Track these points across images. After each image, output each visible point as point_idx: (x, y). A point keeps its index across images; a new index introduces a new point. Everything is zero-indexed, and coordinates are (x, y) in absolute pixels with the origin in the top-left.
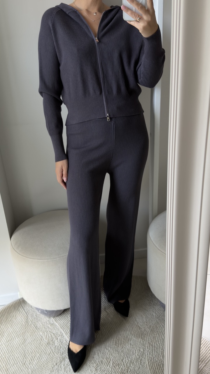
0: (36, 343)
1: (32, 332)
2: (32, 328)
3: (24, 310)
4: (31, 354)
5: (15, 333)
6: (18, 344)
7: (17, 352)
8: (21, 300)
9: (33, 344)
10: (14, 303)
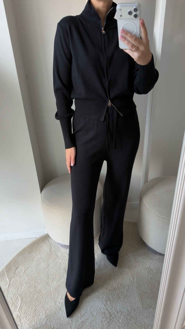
0: (56, 267)
1: (54, 259)
2: (54, 256)
3: (49, 242)
4: (52, 276)
5: (42, 259)
6: (44, 268)
7: (43, 273)
8: (47, 235)
9: (55, 268)
10: (42, 237)
